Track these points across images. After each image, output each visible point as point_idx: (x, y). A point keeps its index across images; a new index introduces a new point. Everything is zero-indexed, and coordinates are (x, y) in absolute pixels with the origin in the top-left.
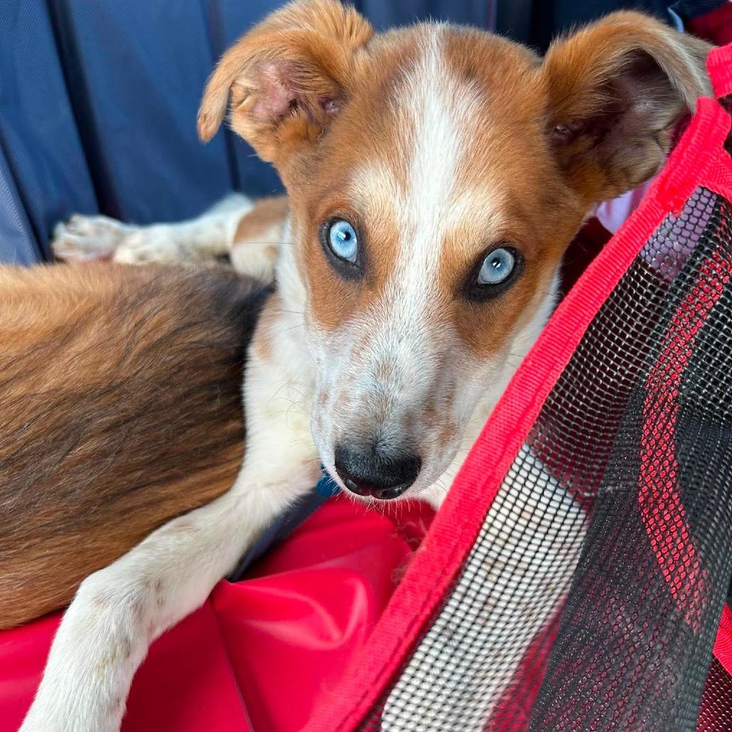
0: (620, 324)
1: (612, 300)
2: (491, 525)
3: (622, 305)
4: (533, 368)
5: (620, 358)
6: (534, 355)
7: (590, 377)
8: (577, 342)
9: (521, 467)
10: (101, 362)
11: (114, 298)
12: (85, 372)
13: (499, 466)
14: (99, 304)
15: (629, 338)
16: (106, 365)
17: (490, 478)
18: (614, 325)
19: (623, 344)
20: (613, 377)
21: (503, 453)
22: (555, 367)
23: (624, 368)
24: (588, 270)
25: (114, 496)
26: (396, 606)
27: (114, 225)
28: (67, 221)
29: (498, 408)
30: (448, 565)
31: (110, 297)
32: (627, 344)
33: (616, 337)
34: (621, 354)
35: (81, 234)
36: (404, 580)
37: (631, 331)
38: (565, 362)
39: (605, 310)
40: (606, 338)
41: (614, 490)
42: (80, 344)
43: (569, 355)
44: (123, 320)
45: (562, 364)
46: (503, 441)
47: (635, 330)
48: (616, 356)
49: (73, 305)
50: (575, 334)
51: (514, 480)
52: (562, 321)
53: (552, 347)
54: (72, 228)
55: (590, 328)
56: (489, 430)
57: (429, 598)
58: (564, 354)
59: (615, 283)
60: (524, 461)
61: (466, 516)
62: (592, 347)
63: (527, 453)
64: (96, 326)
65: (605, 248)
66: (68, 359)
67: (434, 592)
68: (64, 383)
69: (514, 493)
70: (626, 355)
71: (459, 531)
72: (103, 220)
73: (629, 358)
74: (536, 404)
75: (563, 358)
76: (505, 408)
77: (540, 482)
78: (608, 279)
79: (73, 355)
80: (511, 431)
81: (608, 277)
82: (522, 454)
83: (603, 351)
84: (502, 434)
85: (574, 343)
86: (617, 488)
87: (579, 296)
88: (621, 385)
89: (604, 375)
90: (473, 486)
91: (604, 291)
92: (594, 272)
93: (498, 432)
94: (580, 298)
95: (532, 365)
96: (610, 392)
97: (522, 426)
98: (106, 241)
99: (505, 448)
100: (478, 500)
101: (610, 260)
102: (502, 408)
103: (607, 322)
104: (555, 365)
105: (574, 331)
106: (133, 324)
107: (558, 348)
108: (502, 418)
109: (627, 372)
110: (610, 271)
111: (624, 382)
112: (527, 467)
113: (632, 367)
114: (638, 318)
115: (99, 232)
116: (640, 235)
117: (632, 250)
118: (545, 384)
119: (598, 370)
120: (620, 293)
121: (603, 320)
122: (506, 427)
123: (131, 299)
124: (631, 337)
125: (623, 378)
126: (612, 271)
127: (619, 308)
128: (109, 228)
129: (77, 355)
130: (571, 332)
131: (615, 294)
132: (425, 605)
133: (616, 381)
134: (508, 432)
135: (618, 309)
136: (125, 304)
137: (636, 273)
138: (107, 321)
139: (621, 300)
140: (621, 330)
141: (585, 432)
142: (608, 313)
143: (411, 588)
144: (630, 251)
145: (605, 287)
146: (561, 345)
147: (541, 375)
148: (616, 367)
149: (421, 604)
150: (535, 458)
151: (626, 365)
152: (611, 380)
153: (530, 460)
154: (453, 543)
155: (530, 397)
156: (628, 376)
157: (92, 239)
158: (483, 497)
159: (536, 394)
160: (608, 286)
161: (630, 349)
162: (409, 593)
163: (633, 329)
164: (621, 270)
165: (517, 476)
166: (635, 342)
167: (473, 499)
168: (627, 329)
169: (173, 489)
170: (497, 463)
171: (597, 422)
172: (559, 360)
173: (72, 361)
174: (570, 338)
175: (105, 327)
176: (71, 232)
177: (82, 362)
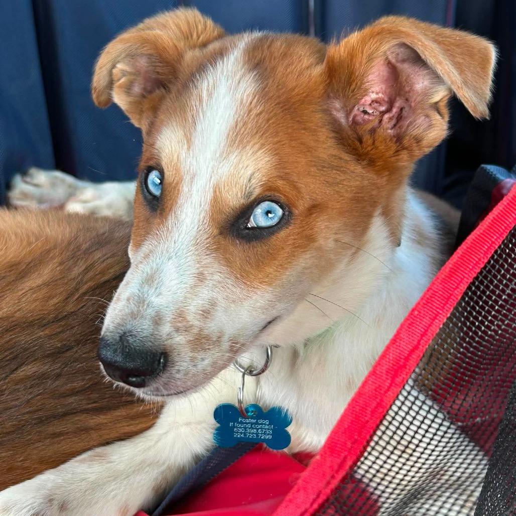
0: (497, 287)
1: (489, 267)
2: (377, 443)
3: (499, 271)
4: (418, 316)
5: (497, 315)
6: (420, 306)
7: (470, 329)
8: (457, 299)
9: (406, 398)
10: (50, 298)
11: (69, 244)
12: (35, 304)
13: (387, 395)
14: (55, 247)
15: (505, 299)
16: (55, 300)
17: (379, 405)
18: (492, 287)
19: (500, 303)
20: (491, 331)
21: (391, 385)
22: (438, 317)
23: (500, 323)
24: (466, 241)
25: (48, 418)
26: (290, 501)
27: (69, 179)
28: (24, 173)
29: (388, 348)
30: (337, 472)
31: (66, 242)
32: (504, 303)
33: (494, 297)
34: (498, 311)
35: (36, 185)
36: (300, 482)
37: (506, 293)
38: (447, 314)
39: (483, 274)
40: (484, 298)
41: (482, 420)
42: (34, 280)
43: (450, 309)
44: (75, 264)
45: (444, 316)
46: (392, 374)
47: (510, 292)
48: (493, 313)
49: (30, 244)
50: (456, 292)
51: (400, 408)
52: (444, 281)
53: (436, 301)
54: (28, 179)
55: (469, 288)
56: (379, 364)
57: (318, 496)
58: (445, 307)
59: (491, 253)
60: (409, 393)
61: (356, 434)
62: (472, 304)
63: (412, 387)
64: (50, 267)
65: (481, 224)
66: (20, 293)
67: (323, 492)
68: (16, 312)
69: (399, 418)
70: (502, 313)
71: (349, 444)
72: (58, 174)
73: (505, 316)
74: (420, 347)
75: (445, 310)
76: (393, 347)
77: (421, 412)
78: (484, 249)
79: (27, 289)
80: (398, 367)
81: (484, 247)
82: (408, 388)
83: (482, 308)
84: (391, 369)
85: (455, 299)
86: (484, 419)
87: (458, 261)
88: (497, 337)
89: (483, 328)
90: (363, 409)
91: (482, 259)
92: (472, 243)
93: (387, 367)
94: (459, 263)
95: (418, 315)
96: (487, 342)
97: (408, 363)
98: (59, 193)
99: (393, 381)
100: (368, 421)
101: (485, 233)
102: (391, 347)
103: (485, 284)
104: (438, 316)
105: (455, 289)
106: (84, 268)
107: (441, 303)
108: (391, 356)
109: (503, 327)
110: (486, 243)
111: (501, 335)
112: (411, 398)
113: (508, 323)
114: (513, 283)
115: (53, 184)
116: (511, 215)
117: (505, 227)
118: (429, 331)
119: (477, 324)
120: (497, 261)
121: (482, 282)
122: (395, 364)
123: (84, 247)
124: (506, 297)
125: (500, 332)
126: (488, 242)
127: (496, 273)
128: (63, 181)
129: (30, 290)
130: (452, 290)
131: (492, 262)
132: (314, 500)
133: (493, 333)
134: (395, 368)
135: (494, 273)
136: (79, 251)
137: (510, 246)
138: (61, 264)
139: (497, 266)
140: (498, 292)
141: (463, 374)
142: (486, 277)
143: (305, 489)
144: (503, 228)
145: (482, 255)
146: (443, 300)
147: (426, 323)
148: (494, 322)
149: (311, 500)
150: (419, 392)
151: (503, 321)
152: (489, 332)
153: (415, 393)
154: (343, 455)
155: (417, 341)
156: (504, 330)
157: (46, 191)
158: (372, 419)
159: (421, 338)
160: (484, 255)
161: (506, 308)
162: (302, 492)
163: (508, 291)
164: (496, 242)
165: (402, 405)
166: (510, 303)
167: (363, 420)
168: (503, 291)
169: (101, 419)
170: (386, 392)
171: (475, 366)
172: (441, 312)
173: (25, 294)
174: (451, 295)
175: (58, 268)
176: (26, 182)
177: (34, 296)
